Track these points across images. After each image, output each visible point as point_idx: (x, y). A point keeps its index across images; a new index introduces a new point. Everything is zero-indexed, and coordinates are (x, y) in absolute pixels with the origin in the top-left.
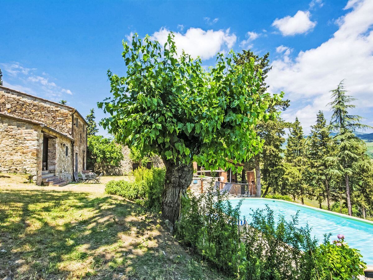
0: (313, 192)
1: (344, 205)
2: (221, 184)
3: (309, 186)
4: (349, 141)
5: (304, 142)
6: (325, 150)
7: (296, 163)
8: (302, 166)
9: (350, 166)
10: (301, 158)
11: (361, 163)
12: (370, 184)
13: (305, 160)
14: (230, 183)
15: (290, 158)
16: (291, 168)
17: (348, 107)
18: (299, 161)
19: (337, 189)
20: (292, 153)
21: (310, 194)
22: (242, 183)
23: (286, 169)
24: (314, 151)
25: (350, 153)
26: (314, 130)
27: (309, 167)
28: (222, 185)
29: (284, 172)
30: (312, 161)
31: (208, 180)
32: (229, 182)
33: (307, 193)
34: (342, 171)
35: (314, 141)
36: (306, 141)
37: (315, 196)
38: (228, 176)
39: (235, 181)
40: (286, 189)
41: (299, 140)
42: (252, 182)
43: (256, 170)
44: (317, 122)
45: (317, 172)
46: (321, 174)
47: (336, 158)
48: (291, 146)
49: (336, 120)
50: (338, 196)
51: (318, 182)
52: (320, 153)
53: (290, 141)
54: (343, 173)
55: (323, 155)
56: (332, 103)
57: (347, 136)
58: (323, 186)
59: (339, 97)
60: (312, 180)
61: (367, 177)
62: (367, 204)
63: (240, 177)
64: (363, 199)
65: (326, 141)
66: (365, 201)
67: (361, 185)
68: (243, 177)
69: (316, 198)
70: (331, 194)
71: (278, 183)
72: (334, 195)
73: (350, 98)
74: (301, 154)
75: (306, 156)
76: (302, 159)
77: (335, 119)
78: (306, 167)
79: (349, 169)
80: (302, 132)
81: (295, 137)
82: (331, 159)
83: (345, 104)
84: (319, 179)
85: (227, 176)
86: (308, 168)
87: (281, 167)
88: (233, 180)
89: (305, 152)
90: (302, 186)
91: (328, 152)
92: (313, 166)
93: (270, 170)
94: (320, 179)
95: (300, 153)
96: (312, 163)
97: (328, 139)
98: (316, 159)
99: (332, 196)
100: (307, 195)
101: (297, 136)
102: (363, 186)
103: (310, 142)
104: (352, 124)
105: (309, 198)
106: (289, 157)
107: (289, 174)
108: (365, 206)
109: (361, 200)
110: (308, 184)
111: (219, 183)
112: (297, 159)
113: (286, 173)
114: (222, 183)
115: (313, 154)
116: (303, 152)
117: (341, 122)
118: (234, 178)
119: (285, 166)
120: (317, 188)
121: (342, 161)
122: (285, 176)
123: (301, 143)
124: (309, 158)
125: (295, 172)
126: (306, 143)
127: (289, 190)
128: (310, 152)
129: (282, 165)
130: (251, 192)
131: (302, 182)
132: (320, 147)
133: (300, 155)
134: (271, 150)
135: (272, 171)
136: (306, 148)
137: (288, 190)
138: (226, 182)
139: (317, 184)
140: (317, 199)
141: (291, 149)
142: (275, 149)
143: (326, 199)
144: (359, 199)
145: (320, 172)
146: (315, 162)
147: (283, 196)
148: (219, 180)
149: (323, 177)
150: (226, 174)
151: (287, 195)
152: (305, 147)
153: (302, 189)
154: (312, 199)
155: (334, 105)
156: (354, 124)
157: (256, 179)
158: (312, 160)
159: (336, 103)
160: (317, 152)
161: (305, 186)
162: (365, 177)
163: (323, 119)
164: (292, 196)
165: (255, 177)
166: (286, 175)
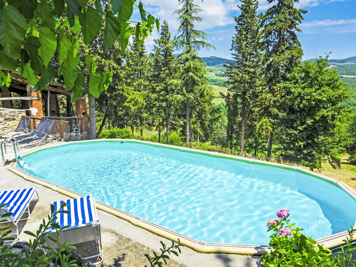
0: (153, 122)
1: (181, 133)
2: (32, 120)
3: (149, 115)
4: (193, 61)
5: (146, 60)
6: (167, 71)
7: (135, 88)
8: (142, 91)
9: (192, 91)
10: (142, 80)
11: (202, 87)
12: (206, 109)
13: (147, 83)
14: (49, 116)
15: (129, 81)
16: (134, 94)
17: (195, 20)
18: (139, 85)
19: (176, 116)
20: (132, 75)
21: (149, 124)
22: (68, 116)
23: (128, 94)
24: (156, 73)
25: (193, 75)
26: (157, 45)
27: (150, 92)
28: (34, 122)
29: (126, 98)
30: (154, 85)
31: (6, 114)
32: (46, 115)
33: (146, 123)
34: (185, 96)
35: (157, 60)
36: (147, 60)
37: (154, 126)
38: (45, 106)
39: (56, 113)
40: (124, 120)
41: (141, 58)
42: (83, 114)
43: (88, 97)
44: (161, 36)
45: (158, 99)
46: (162, 101)
47: (180, 81)
48: (131, 65)
49: (182, 35)
50: (176, 125)
51: (158, 109)
52: (163, 76)
53: (130, 58)
54: (185, 98)
55: (165, 77)
56: (180, 12)
57: (192, 56)
58: (163, 114)
59: (187, 4)
60: (153, 107)
61: (204, 102)
62: (201, 130)
63: (64, 107)
64: (199, 126)
65: (169, 61)
66: (200, 127)
67: (198, 111)
68: (69, 107)
69: (155, 128)
70: (170, 122)
71: (117, 113)
72: (173, 124)
73: (198, 8)
74: (142, 76)
75: (147, 78)
76: (143, 83)
77: (181, 33)
78: (147, 92)
79: (191, 93)
80: (144, 47)
81: (136, 53)
82: (175, 81)
83: (193, 15)
84: (159, 106)
85: (43, 107)
86: (148, 93)
87: (121, 92)
88: (53, 112)
89: (146, 74)
90: (142, 115)
91: (171, 74)
92: (154, 91)
93: (108, 96)
94: (161, 106)
95: (140, 75)
96: (153, 88)
97: (171, 58)
98: (157, 83)
99: (171, 125)
100: (147, 125)
101: (138, 52)
102: (200, 112)
103: (152, 61)
104: (197, 41)
105: (148, 129)
106: (128, 79)
107: (131, 101)
108: (200, 132)
109: (197, 126)
110: (149, 113)
111: (28, 119)
112: (137, 82)
113: (127, 100)
114: (34, 119)
115: (154, 76)
116: (144, 73)
117: (187, 38)
118: (54, 109)
119: (126, 91)
120: (157, 116)
121: (186, 84)
122: (126, 104)
123: (142, 62)
124: (150, 81)
125: (139, 98)
126: (148, 62)
127: (127, 121)
128: (152, 73)
129: (122, 89)
130: (82, 129)
131: (142, 111)
132: (163, 67)
133: (140, 77)
134: (111, 66)
135: (111, 97)
136: (147, 69)
137: (125, 121)
138: (42, 115)
139: (157, 112)
140: (157, 129)
141: (131, 69)
142: (116, 66)
143: (166, 128)
144: (195, 126)
145: (161, 98)
146: (157, 85)
147: (122, 130)
148: (28, 113)
149: (164, 104)
150: (41, 104)
151: (124, 127)
152: (147, 67)
153: (141, 119)
154: (151, 130)
155: (181, 14)
156: (198, 42)
157: (88, 110)
158: (154, 83)
159: (184, 12)
160: (160, 74)
161: (145, 115)
162: (202, 102)
163: (167, 32)
164: (130, 127)
165: (88, 106)
166: (128, 102)
